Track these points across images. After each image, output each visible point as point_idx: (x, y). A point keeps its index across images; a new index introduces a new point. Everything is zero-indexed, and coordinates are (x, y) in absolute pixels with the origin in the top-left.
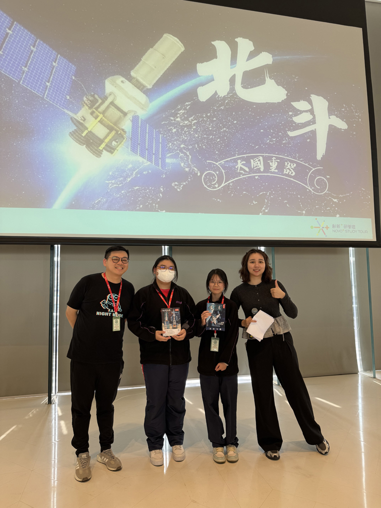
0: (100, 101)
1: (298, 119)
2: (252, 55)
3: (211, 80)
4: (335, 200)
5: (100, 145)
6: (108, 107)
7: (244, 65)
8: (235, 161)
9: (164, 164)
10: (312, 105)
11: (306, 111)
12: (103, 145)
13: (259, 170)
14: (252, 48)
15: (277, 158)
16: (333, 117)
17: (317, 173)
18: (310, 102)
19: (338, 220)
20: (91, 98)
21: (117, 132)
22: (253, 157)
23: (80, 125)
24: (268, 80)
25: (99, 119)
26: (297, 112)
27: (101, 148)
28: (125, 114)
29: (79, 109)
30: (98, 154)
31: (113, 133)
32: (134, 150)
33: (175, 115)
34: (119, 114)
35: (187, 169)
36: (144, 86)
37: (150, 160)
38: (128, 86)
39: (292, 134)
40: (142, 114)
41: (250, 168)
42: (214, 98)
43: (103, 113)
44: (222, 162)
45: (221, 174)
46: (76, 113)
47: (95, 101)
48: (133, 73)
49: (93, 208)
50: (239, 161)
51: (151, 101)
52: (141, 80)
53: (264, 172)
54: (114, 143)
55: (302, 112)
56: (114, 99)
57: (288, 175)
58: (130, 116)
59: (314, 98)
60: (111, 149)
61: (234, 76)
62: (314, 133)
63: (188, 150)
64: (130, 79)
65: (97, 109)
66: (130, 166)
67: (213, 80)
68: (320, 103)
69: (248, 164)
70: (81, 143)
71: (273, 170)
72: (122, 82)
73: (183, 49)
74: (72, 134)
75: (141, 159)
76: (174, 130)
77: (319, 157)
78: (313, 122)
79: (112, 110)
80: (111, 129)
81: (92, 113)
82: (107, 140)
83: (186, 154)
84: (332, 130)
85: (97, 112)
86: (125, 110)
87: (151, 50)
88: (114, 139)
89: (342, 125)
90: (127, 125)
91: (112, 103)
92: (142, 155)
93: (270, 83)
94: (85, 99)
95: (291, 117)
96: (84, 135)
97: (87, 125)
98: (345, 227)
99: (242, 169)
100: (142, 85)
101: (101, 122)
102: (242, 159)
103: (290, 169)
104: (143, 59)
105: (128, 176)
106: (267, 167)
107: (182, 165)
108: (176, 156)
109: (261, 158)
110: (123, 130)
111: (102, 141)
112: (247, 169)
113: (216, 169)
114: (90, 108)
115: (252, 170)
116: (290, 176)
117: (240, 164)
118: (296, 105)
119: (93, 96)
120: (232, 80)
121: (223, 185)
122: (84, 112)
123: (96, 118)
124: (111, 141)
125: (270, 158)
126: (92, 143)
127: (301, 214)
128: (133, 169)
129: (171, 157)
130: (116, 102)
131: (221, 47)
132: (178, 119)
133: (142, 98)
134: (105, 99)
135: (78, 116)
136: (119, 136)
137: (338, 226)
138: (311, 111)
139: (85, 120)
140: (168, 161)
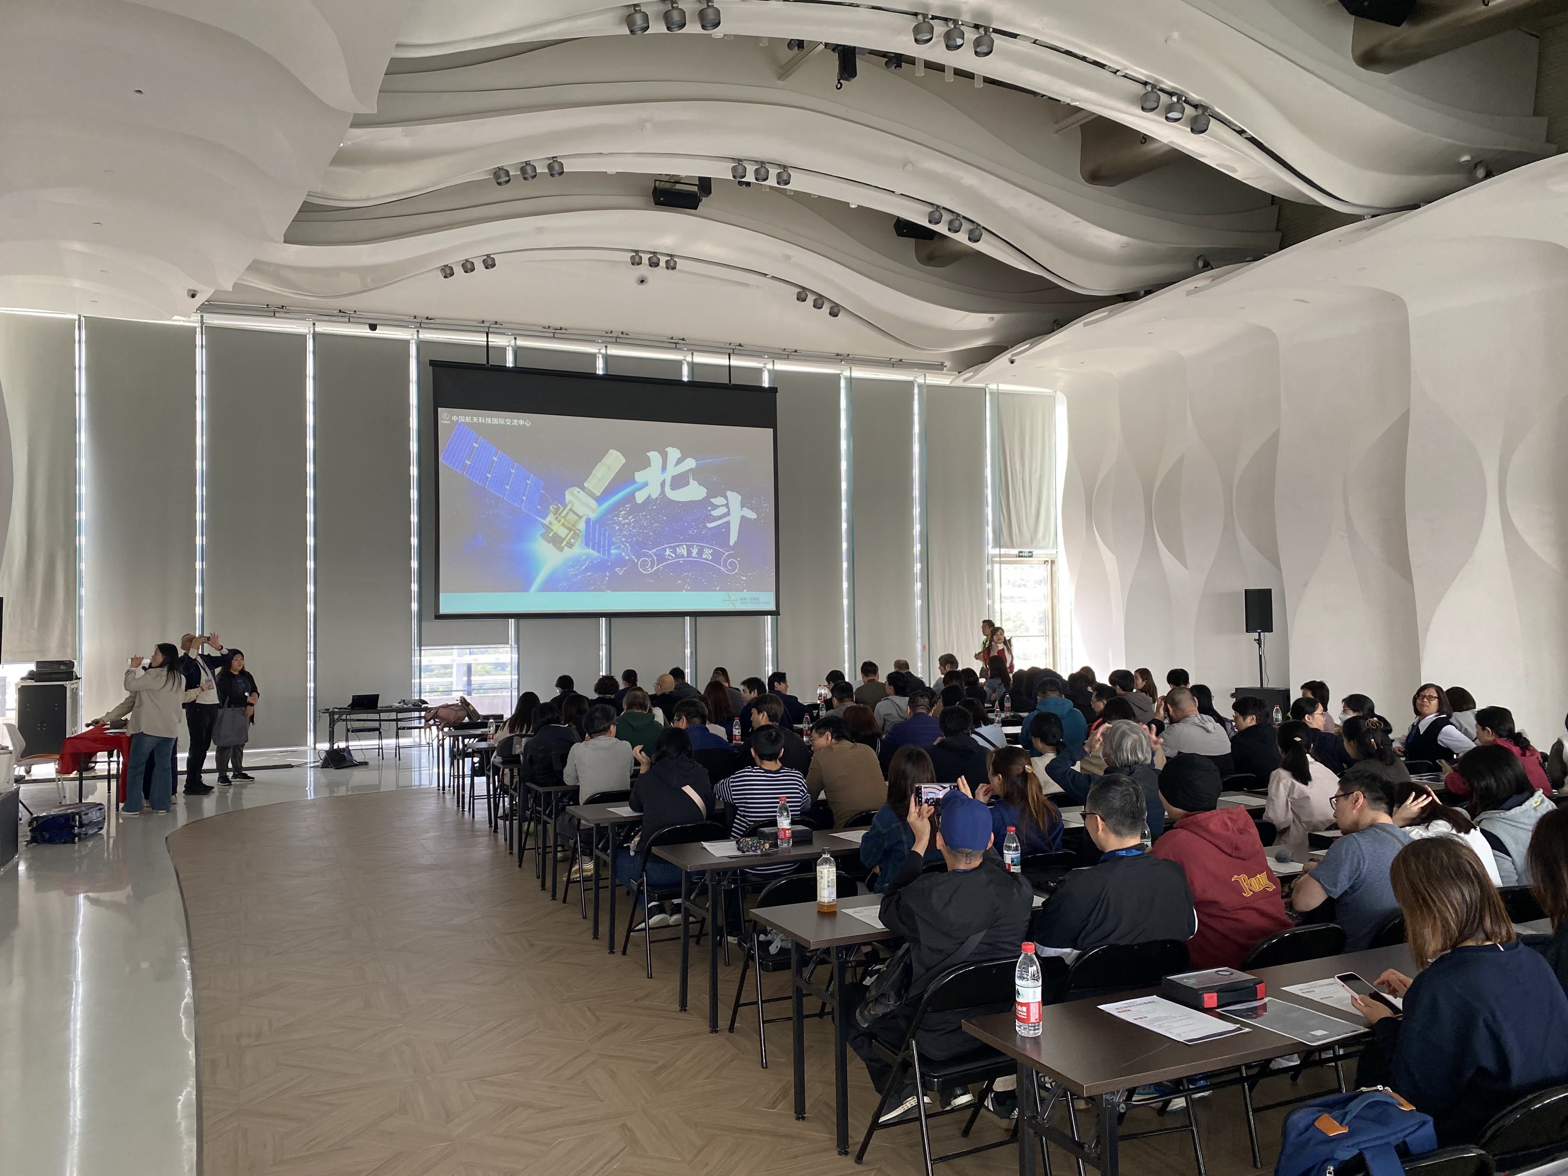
0: (562, 508)
1: (716, 513)
2: (679, 461)
3: (646, 484)
4: (744, 578)
5: (562, 542)
6: (568, 513)
7: (673, 470)
8: (665, 549)
9: (609, 554)
10: (727, 500)
11: (722, 506)
12: (565, 543)
13: (683, 556)
14: (680, 455)
15: (698, 546)
16: (745, 509)
17: (729, 556)
18: (726, 498)
19: (745, 594)
20: (555, 507)
21: (575, 531)
22: (678, 546)
23: (548, 528)
24: (691, 481)
25: (561, 522)
26: (715, 507)
27: (563, 545)
28: (580, 517)
29: (547, 515)
30: (561, 549)
31: (572, 532)
32: (587, 545)
33: (618, 516)
34: (576, 517)
35: (627, 558)
36: (594, 494)
37: (599, 551)
38: (582, 495)
39: (709, 525)
40: (593, 516)
41: (675, 554)
42: (648, 500)
43: (564, 517)
44: (654, 550)
45: (653, 562)
46: (545, 518)
47: (557, 509)
48: (585, 485)
49: (558, 591)
50: (667, 549)
51: (599, 505)
52: (592, 490)
53: (686, 557)
54: (573, 541)
55: (718, 506)
56: (573, 505)
57: (706, 559)
58: (584, 519)
59: (729, 493)
60: (570, 545)
61: (664, 480)
62: (728, 523)
63: (627, 542)
64: (583, 488)
65: (559, 515)
66: (584, 557)
67: (647, 485)
68: (734, 498)
69: (675, 552)
70: (549, 542)
71: (694, 555)
72: (578, 492)
73: (624, 461)
74: (542, 535)
75: (592, 551)
76: (617, 528)
77: (732, 543)
78: (728, 514)
79: (571, 515)
80: (570, 530)
81: (556, 518)
82: (568, 538)
83: (626, 546)
84: (744, 520)
85: (559, 517)
86: (581, 515)
87: (599, 464)
88: (572, 537)
89: (752, 515)
90: (582, 526)
91: (571, 510)
92: (593, 549)
93: (693, 484)
94: (551, 507)
95: (710, 511)
96: (551, 535)
97: (552, 527)
98: (751, 599)
99: (669, 555)
100: (592, 493)
101: (563, 525)
102: (670, 547)
103: (707, 554)
104: (593, 472)
105: (582, 565)
106: (689, 553)
107: (623, 554)
108: (618, 548)
109: (685, 546)
110: (579, 530)
111: (564, 540)
112: (674, 556)
113: (650, 556)
114: (555, 514)
115: (677, 556)
116: (709, 560)
117: (668, 552)
118: (715, 501)
119: (557, 505)
120: (663, 484)
121: (655, 569)
122: (550, 518)
123: (559, 522)
124: (570, 539)
125: (692, 546)
126: (556, 541)
127: (716, 590)
128: (586, 560)
129: (614, 549)
130: (573, 508)
131: (654, 457)
132: (621, 519)
133: (594, 504)
134: (565, 506)
135: (546, 522)
136: (576, 536)
137: (745, 599)
138: (727, 505)
139: (551, 524)
140: (613, 551)
